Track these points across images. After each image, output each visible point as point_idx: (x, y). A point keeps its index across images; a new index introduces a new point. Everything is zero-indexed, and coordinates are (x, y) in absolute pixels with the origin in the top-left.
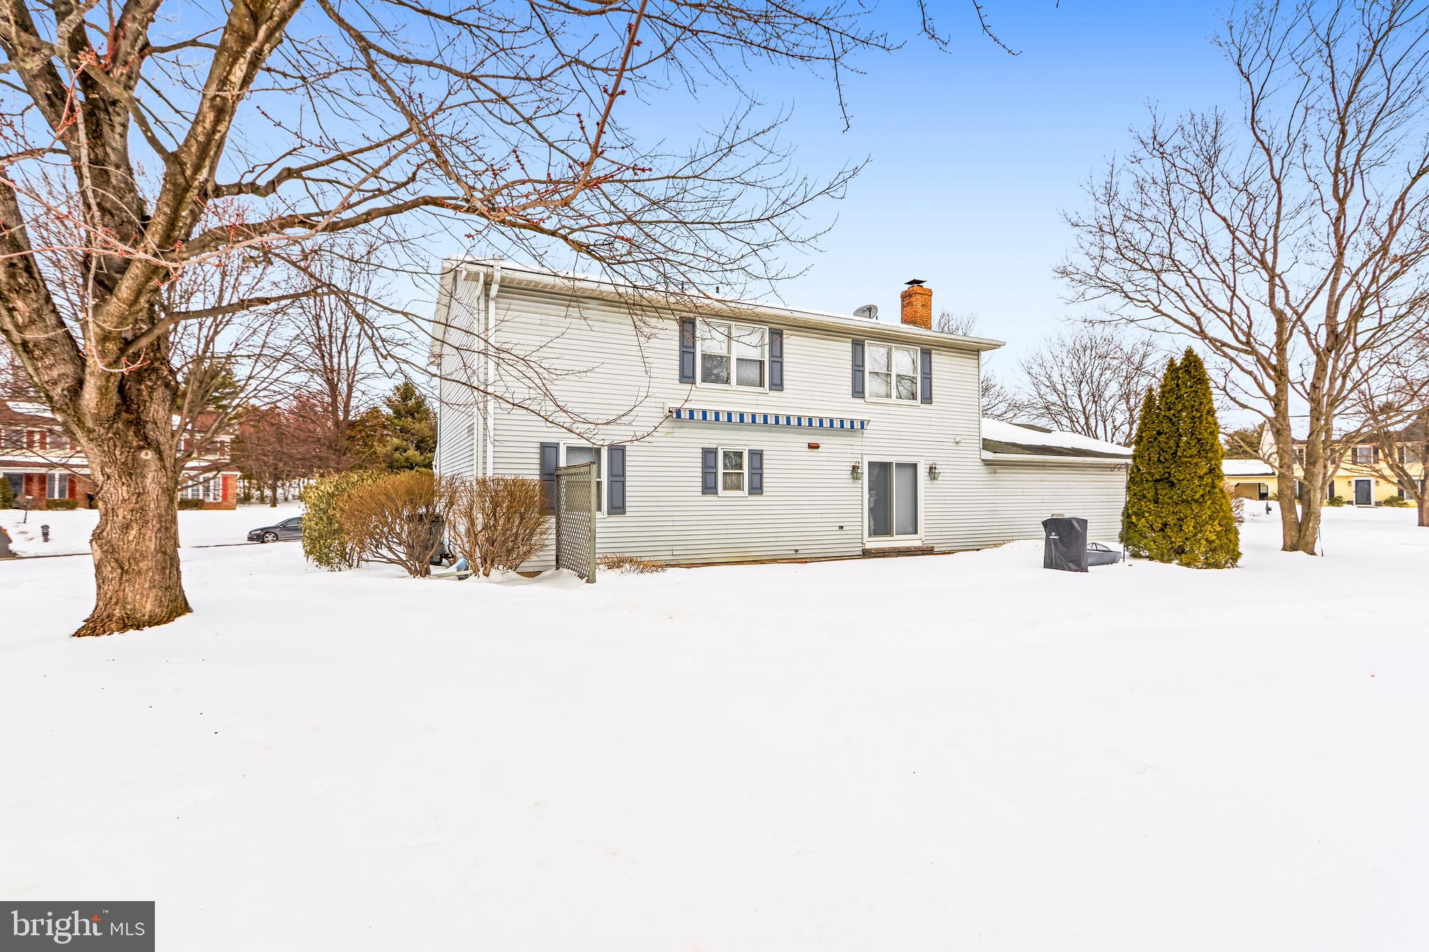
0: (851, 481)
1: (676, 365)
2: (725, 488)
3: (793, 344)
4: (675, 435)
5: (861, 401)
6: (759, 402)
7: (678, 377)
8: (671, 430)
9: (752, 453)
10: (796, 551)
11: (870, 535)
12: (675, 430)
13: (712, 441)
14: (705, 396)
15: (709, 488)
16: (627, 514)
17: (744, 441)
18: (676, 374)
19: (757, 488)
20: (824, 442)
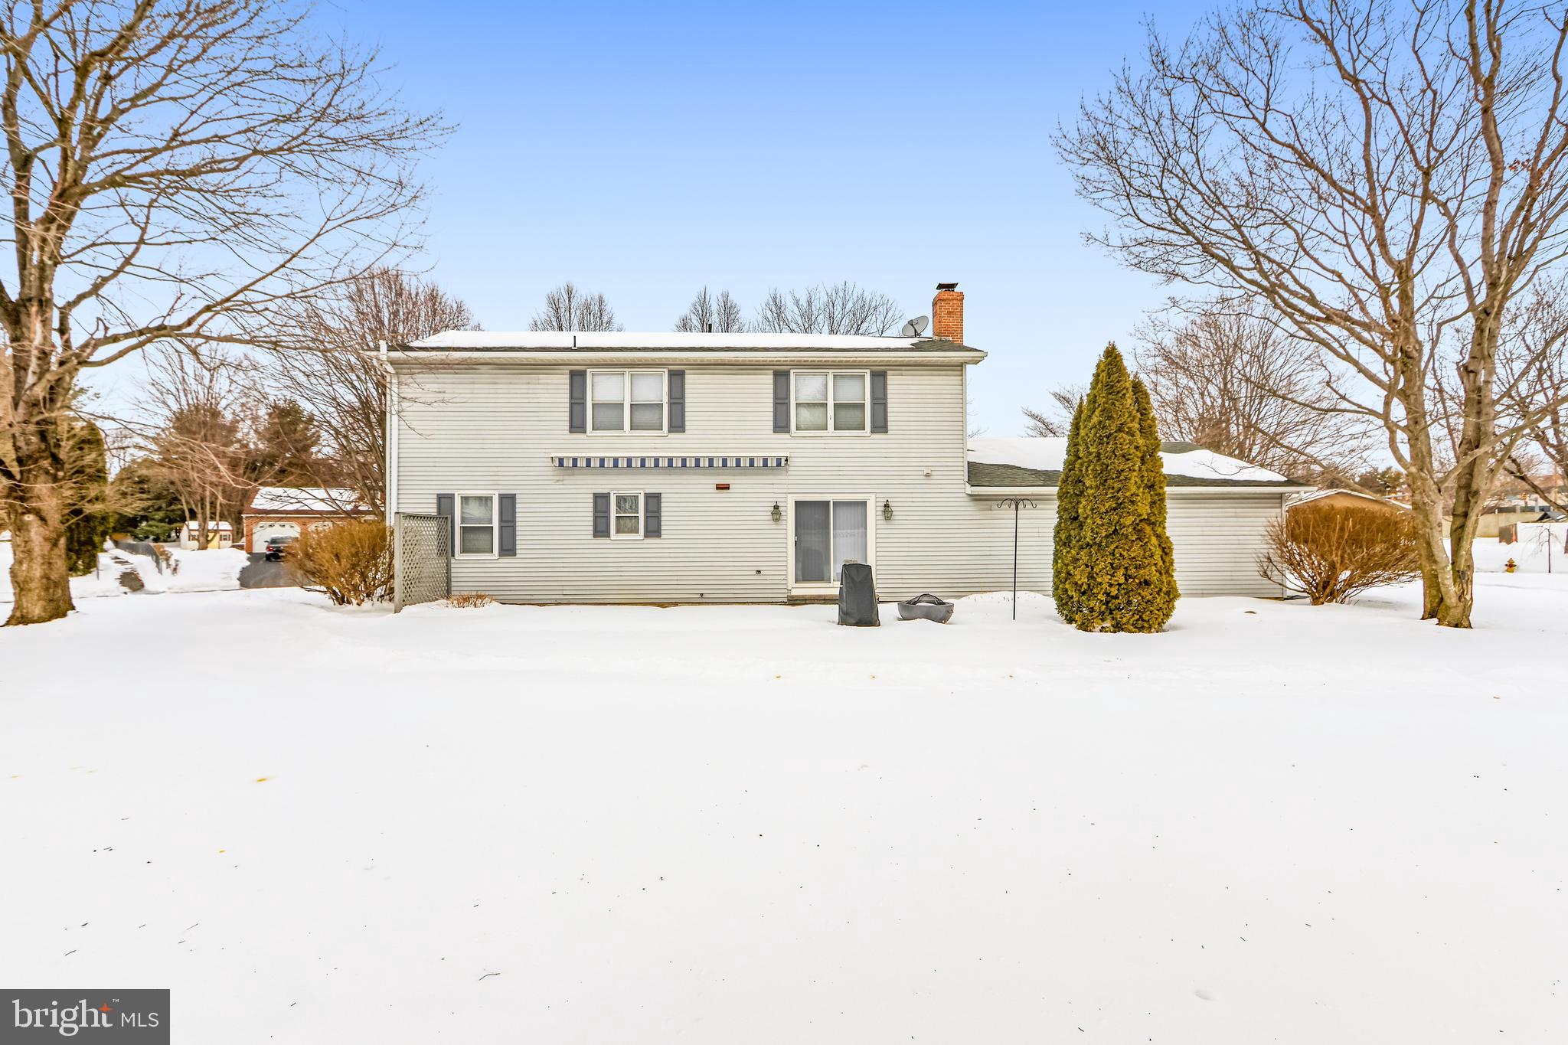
0: (772, 522)
1: (565, 416)
2: (618, 531)
3: (693, 383)
4: (565, 482)
5: (786, 436)
6: (657, 446)
7: (568, 428)
8: (561, 478)
9: (648, 496)
10: (702, 595)
11: (797, 581)
12: (565, 477)
13: (604, 487)
14: (595, 444)
15: (600, 530)
16: (518, 556)
17: (638, 486)
18: (566, 424)
19: (654, 530)
20: (736, 482)
